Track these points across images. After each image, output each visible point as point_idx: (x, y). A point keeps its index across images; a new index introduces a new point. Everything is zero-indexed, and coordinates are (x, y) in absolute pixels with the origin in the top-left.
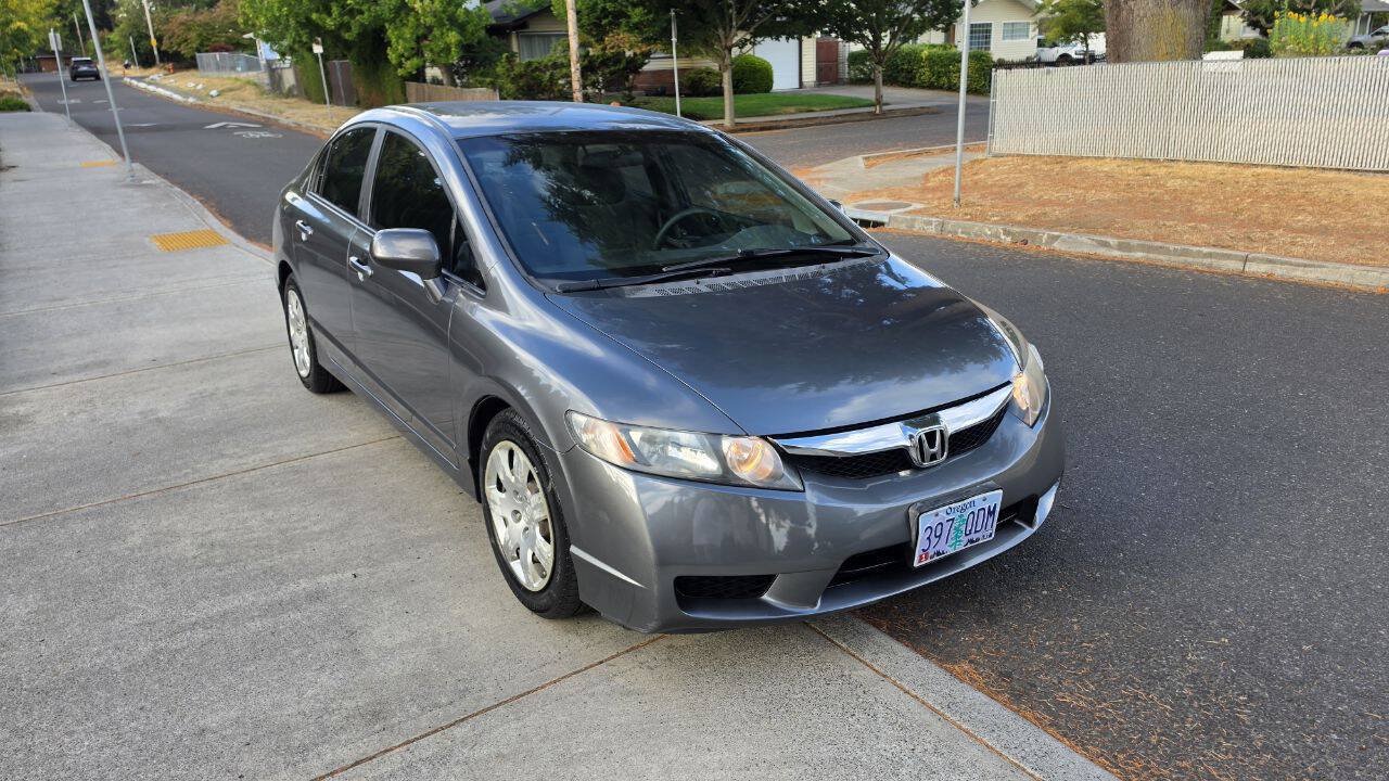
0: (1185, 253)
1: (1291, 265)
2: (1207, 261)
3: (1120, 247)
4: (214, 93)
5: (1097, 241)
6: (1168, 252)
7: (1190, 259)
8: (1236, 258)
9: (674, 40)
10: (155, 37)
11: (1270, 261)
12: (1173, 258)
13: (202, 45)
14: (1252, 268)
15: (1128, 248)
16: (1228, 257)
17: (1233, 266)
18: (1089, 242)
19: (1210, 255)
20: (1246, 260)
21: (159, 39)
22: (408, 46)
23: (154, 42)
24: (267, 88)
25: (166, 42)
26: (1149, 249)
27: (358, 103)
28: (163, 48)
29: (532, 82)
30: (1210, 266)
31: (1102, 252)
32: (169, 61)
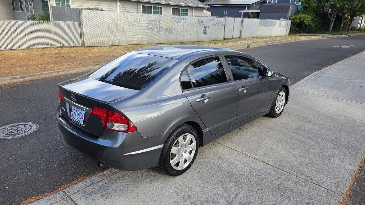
0: (42, 74)
1: (69, 70)
2: (49, 75)
3: (21, 78)
5: (11, 78)
6: (37, 75)
7: (44, 76)
8: (56, 72)
11: (64, 71)
12: (39, 77)
14: (61, 73)
15: (24, 77)
16: (54, 72)
17: (56, 74)
18: (9, 79)
19: (49, 73)
20: (59, 72)
26: (31, 76)
30: (50, 76)
31: (15, 80)
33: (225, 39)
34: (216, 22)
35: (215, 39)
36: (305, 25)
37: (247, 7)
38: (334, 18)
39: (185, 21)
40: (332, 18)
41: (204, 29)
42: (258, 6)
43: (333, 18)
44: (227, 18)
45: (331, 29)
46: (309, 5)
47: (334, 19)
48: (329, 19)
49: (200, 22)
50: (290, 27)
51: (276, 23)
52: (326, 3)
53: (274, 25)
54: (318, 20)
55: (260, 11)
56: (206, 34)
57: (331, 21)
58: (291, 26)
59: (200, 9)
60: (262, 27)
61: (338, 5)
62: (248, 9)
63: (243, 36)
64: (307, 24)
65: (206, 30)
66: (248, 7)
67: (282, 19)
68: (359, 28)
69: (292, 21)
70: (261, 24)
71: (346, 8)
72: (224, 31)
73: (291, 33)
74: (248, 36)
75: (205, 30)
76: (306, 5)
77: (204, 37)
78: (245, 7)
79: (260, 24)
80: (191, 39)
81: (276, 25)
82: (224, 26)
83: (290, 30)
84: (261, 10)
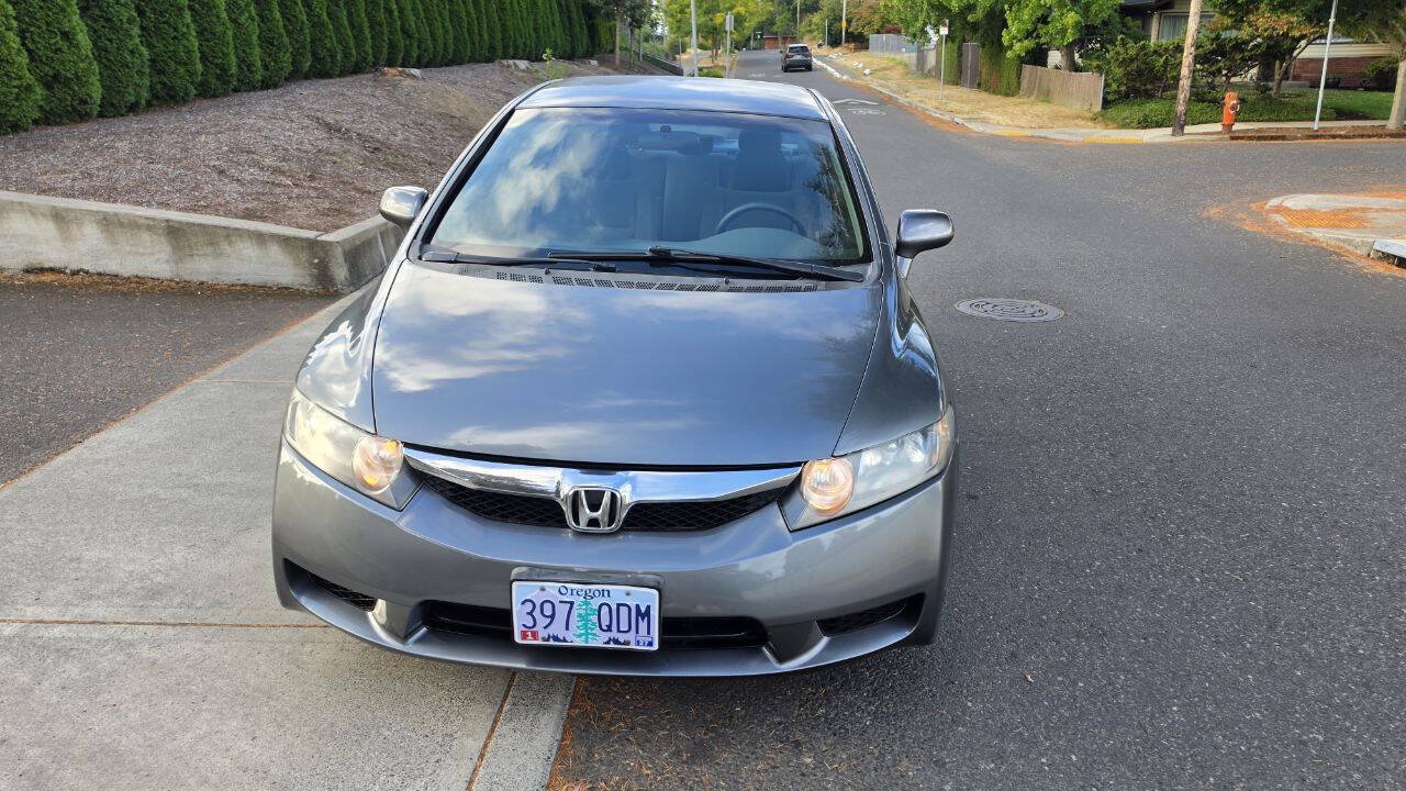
4: (867, 71)
9: (1332, 20)
10: (847, 20)
13: (882, 27)
21: (849, 22)
22: (1022, 27)
23: (844, 24)
24: (914, 68)
25: (854, 24)
27: (979, 85)
28: (851, 30)
29: (1143, 67)
32: (854, 41)
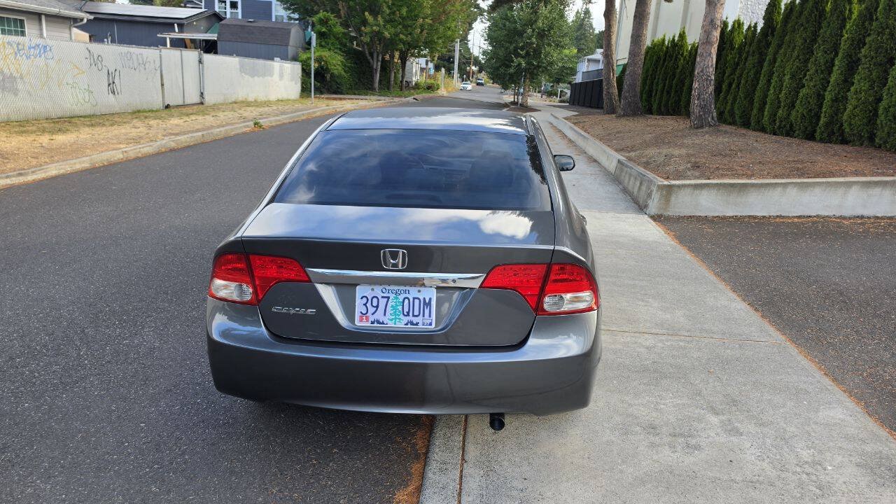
33: (167, 107)
34: (138, 59)
35: (145, 107)
36: (332, 75)
37: (176, 25)
38: (378, 61)
39: (50, 54)
40: (375, 63)
41: (108, 80)
42: (203, 25)
43: (377, 63)
44: (162, 50)
45: (377, 85)
46: (329, 30)
47: (379, 63)
48: (369, 63)
49: (96, 58)
50: (302, 80)
51: (273, 68)
52: (363, 28)
53: (271, 75)
54: (353, 65)
55: (218, 38)
56: (116, 93)
57: (375, 67)
58: (302, 76)
59: (60, 20)
60: (247, 76)
61: (387, 34)
62: (181, 31)
63: (209, 99)
64: (336, 72)
65: (114, 83)
66: (178, 25)
67: (277, 59)
68: (416, 84)
69: (302, 65)
70: (242, 68)
71: (401, 40)
72: (162, 85)
73: (305, 94)
74: (220, 99)
75: (111, 82)
76: (324, 30)
77: (111, 103)
78: (172, 25)
79: (240, 71)
80: (74, 107)
81: (273, 74)
82: (159, 72)
83: (302, 87)
84: (219, 34)
